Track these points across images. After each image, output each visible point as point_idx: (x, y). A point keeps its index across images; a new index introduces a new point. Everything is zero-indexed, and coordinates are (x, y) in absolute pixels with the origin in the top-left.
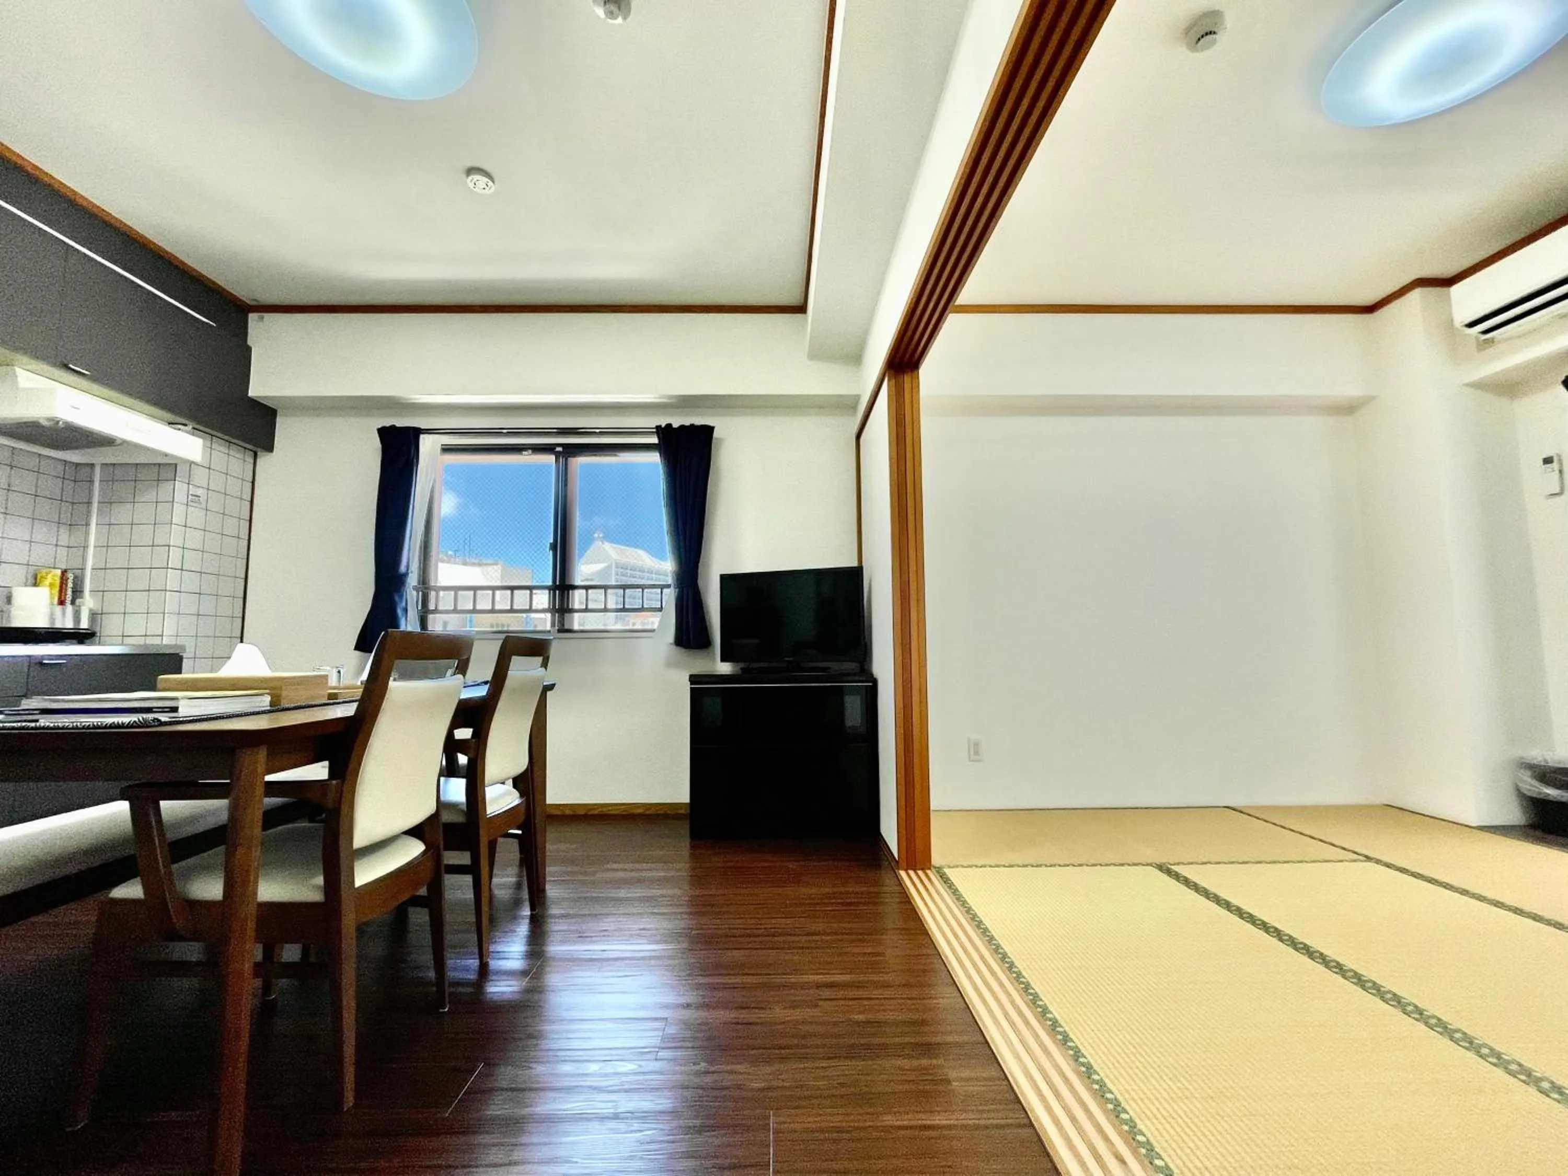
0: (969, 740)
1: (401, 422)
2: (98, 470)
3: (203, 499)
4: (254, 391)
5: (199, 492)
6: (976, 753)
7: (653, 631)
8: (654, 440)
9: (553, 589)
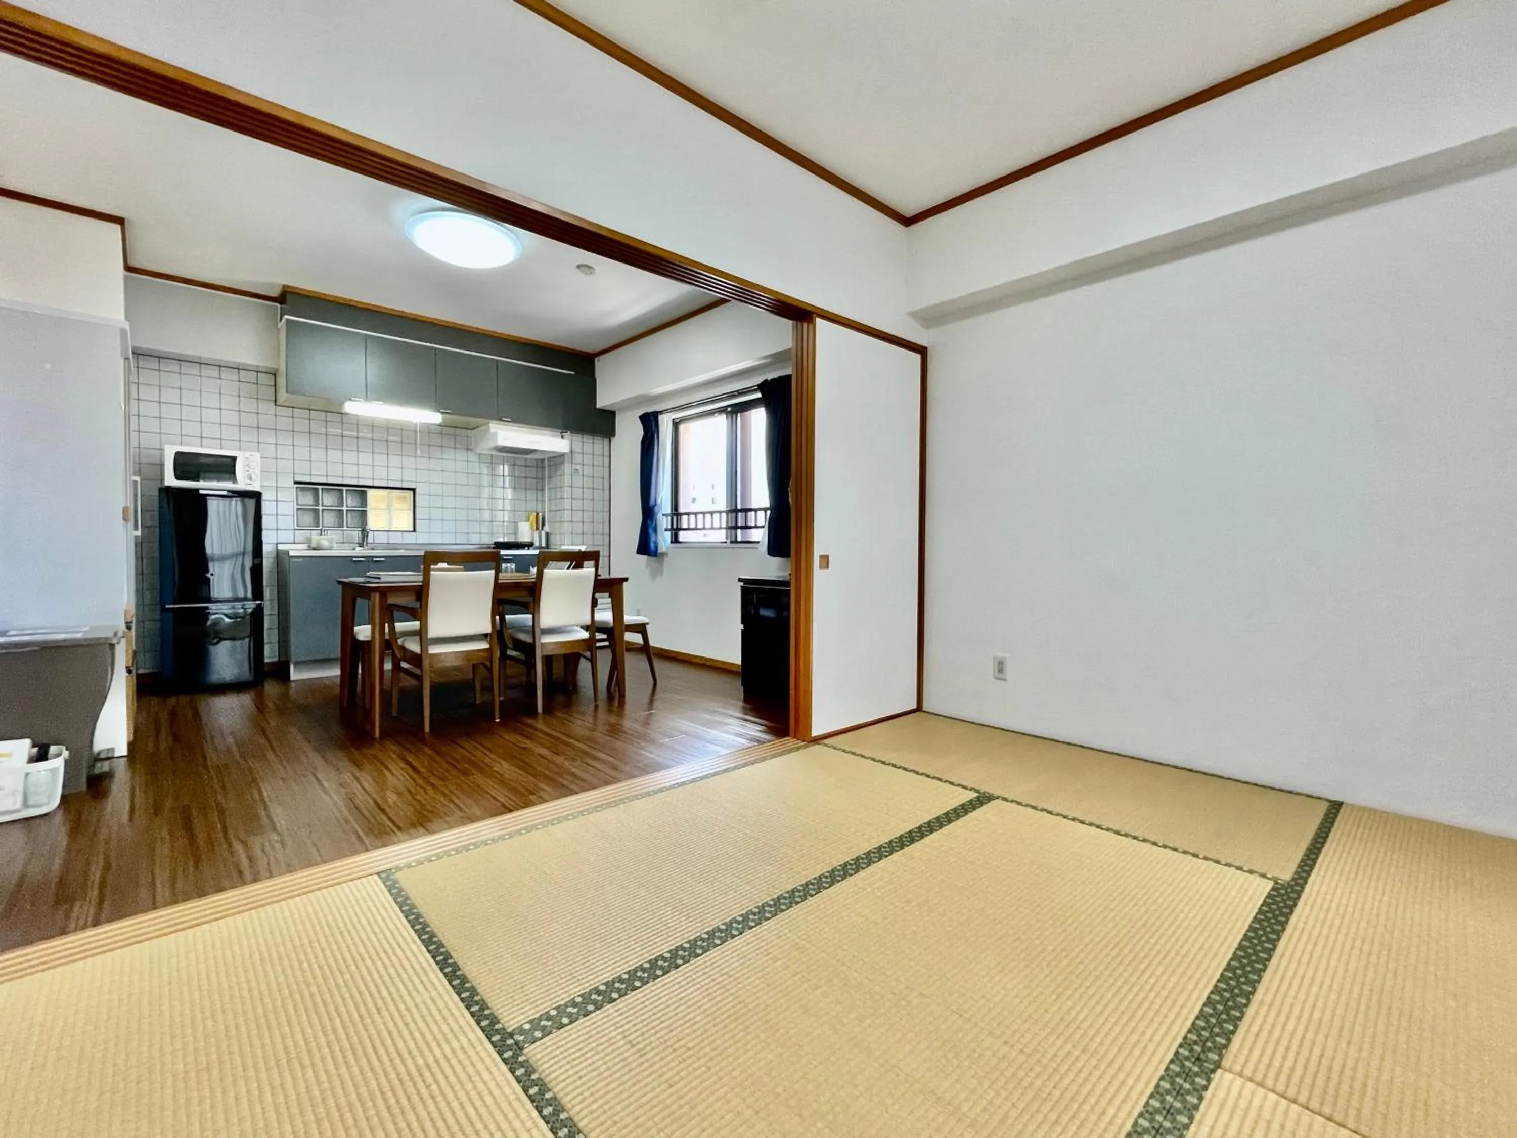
0: (994, 658)
1: (650, 409)
2: (546, 461)
3: (581, 472)
4: (599, 405)
5: (578, 467)
6: (1001, 670)
7: (758, 542)
8: (759, 395)
9: (728, 512)
